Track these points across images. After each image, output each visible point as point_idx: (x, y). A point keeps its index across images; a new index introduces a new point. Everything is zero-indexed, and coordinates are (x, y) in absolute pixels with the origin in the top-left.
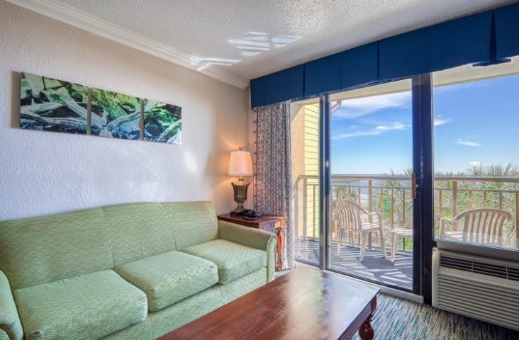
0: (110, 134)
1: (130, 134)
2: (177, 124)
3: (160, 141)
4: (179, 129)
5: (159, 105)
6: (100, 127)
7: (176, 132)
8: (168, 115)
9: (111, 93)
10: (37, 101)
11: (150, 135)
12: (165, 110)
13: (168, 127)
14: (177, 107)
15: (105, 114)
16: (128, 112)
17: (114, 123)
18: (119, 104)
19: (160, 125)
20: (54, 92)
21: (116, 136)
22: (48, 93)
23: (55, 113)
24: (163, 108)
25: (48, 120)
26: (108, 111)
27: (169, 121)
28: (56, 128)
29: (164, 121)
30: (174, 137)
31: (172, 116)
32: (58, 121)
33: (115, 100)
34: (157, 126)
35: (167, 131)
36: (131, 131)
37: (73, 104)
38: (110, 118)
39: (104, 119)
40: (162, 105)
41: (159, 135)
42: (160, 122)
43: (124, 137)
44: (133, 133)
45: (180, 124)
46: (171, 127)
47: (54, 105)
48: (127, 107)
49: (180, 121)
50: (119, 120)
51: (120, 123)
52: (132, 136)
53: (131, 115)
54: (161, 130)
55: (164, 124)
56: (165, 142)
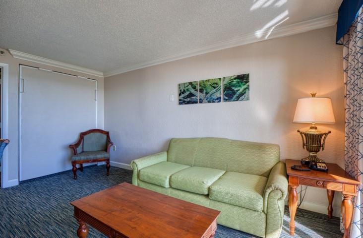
0: (207, 101)
1: (216, 99)
2: (245, 86)
3: (234, 101)
4: (247, 90)
5: (232, 78)
6: (203, 98)
7: (245, 93)
8: (238, 83)
9: (207, 81)
10: (183, 93)
11: (227, 98)
12: (236, 80)
13: (239, 90)
14: (245, 75)
15: (205, 92)
16: (215, 88)
17: (208, 96)
18: (210, 85)
19: (233, 90)
20: (187, 88)
21: (209, 102)
22: (185, 89)
23: (188, 96)
24: (235, 79)
25: (186, 100)
26: (206, 90)
27: (240, 86)
28: (188, 103)
29: (236, 87)
30: (244, 96)
31: (242, 82)
32: (188, 100)
33: (209, 83)
34: (231, 92)
35: (238, 93)
36: (216, 98)
37: (193, 91)
38: (207, 93)
39: (204, 94)
40: (235, 77)
41: (233, 97)
42: (233, 88)
43: (213, 102)
44: (218, 99)
45: (248, 86)
46: (241, 89)
47: (187, 93)
48: (215, 85)
49: (248, 84)
50: (210, 93)
51: (211, 95)
52: (217, 101)
53: (216, 89)
54: (234, 93)
55: (236, 89)
56: (237, 100)
